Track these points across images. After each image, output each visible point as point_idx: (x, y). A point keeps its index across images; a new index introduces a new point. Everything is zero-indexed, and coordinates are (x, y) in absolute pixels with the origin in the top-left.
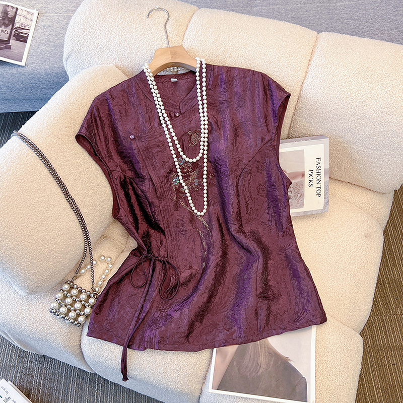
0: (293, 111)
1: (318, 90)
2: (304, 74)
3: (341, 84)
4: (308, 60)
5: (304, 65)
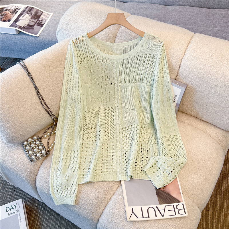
0: (177, 74)
1: (191, 62)
3: (204, 60)
4: (187, 46)
5: (184, 48)
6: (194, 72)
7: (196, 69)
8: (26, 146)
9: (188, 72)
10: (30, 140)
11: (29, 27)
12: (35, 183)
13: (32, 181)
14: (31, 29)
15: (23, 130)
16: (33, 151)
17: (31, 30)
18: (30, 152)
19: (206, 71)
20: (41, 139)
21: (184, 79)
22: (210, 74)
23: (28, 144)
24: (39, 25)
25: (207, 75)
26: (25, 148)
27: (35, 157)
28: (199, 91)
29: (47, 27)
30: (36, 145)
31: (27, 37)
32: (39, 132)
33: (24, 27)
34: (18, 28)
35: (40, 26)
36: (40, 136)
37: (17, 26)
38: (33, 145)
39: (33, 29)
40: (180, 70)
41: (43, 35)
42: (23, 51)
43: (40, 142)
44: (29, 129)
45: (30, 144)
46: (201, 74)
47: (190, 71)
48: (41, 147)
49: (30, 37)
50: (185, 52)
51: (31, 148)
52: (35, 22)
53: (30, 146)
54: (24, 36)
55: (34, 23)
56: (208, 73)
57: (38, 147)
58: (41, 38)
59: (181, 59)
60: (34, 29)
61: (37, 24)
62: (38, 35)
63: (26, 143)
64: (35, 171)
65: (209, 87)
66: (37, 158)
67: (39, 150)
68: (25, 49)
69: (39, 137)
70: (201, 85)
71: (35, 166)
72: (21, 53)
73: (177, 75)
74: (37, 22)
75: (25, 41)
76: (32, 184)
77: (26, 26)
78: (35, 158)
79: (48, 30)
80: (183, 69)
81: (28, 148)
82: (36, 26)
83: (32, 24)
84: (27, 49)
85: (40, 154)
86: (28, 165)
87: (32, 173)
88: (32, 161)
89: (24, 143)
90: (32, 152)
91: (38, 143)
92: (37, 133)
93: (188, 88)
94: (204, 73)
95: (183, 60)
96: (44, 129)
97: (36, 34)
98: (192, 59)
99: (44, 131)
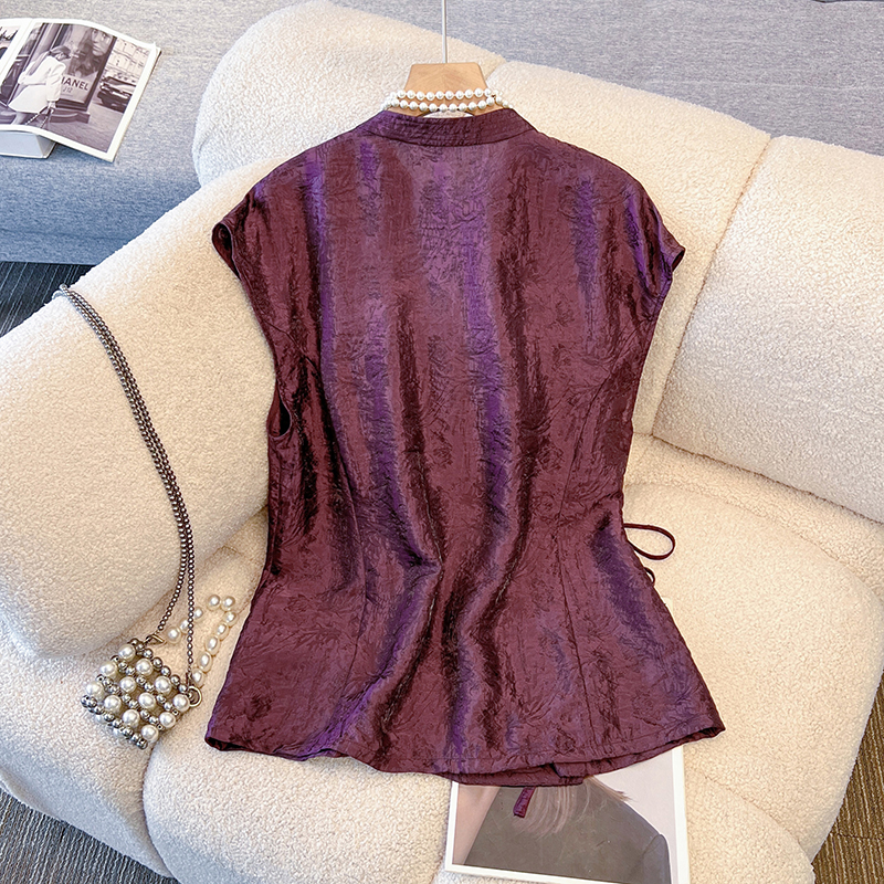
4: (738, 192)
5: (726, 204)
6: (763, 300)
7: (771, 290)
9: (738, 303)
11: (68, 111)
12: (141, 802)
13: (127, 795)
14: (78, 119)
17: (76, 127)
22: (829, 310)
24: (106, 104)
28: (779, 378)
33: (46, 112)
35: (114, 109)
39: (86, 120)
40: (706, 296)
55: (86, 93)
59: (711, 246)
60: (90, 119)
62: (110, 155)
77: (53, 105)
82: (94, 108)
83: (78, 95)
97: (105, 149)
98: (759, 248)
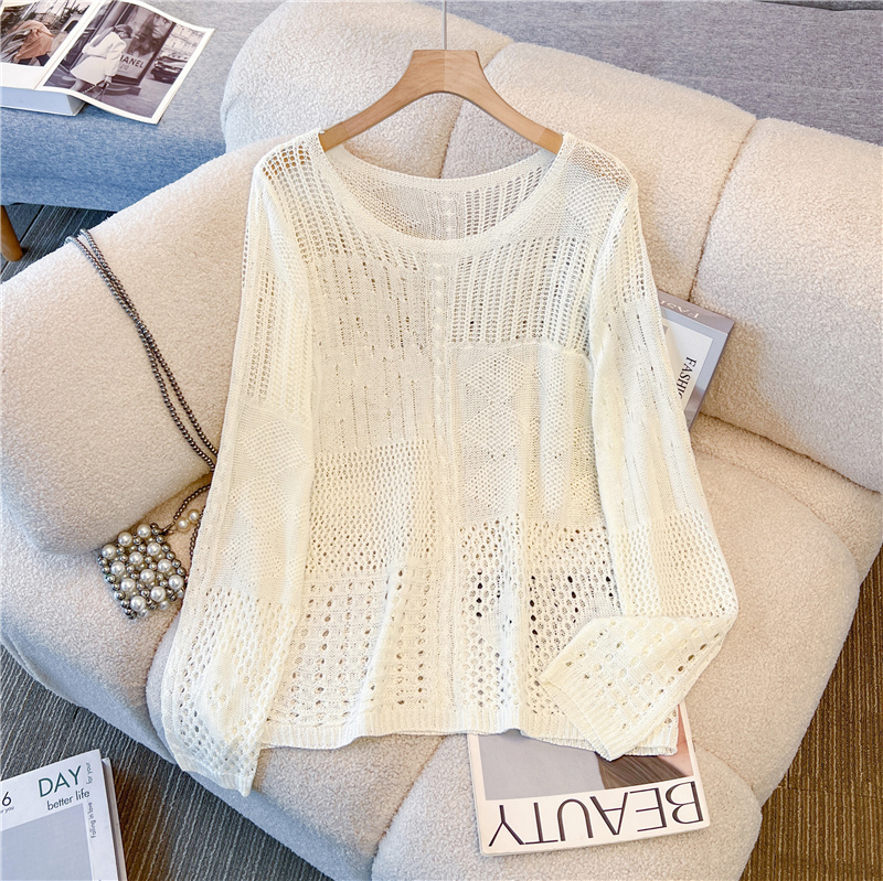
1: (744, 235)
2: (715, 198)
4: (726, 168)
5: (716, 179)
6: (757, 271)
7: (764, 261)
8: (109, 563)
9: (735, 273)
10: (126, 539)
11: (122, 85)
12: (145, 697)
13: (131, 690)
14: (130, 92)
15: (99, 503)
16: (137, 580)
17: (129, 100)
18: (127, 584)
19: (801, 270)
20: (164, 534)
21: (722, 300)
22: (817, 281)
23: (117, 555)
24: (157, 79)
25: (805, 284)
26: (106, 569)
27: (143, 600)
29: (188, 85)
30: (149, 559)
31: (114, 125)
32: (158, 509)
33: (102, 85)
34: (79, 91)
35: (164, 82)
36: (163, 524)
37: (73, 83)
38: (136, 558)
39: (136, 93)
40: (706, 264)
41: (176, 119)
42: (99, 181)
43: (162, 545)
44: (118, 498)
45: (127, 553)
46: (782, 281)
47: (743, 269)
48: (164, 565)
49: (124, 125)
50: (720, 195)
51: (131, 568)
52: (144, 66)
53: (126, 563)
54: (103, 123)
55: (141, 70)
56: (809, 278)
57: (153, 566)
58: (165, 130)
59: (705, 219)
60: (141, 92)
61: (153, 72)
62: (154, 120)
63: (109, 551)
64: (145, 653)
65: (816, 329)
66: (153, 606)
67: (160, 577)
68: (106, 172)
69: (158, 528)
70: (787, 321)
71: (142, 633)
72: (92, 187)
73: (694, 283)
74: (152, 67)
75: (108, 142)
76: (134, 698)
77: (109, 80)
78: (144, 605)
79: (196, 98)
80: (714, 261)
81: (118, 568)
82: (147, 84)
83: (133, 72)
84: (117, 171)
85: (163, 590)
86: (118, 633)
87: (131, 660)
88: (132, 614)
89: (104, 553)
90: (133, 583)
91: (154, 548)
92: (153, 511)
93: (738, 334)
94: (793, 275)
95: (715, 223)
96: (176, 496)
97: (150, 115)
98: (748, 221)
99: (176, 504)
